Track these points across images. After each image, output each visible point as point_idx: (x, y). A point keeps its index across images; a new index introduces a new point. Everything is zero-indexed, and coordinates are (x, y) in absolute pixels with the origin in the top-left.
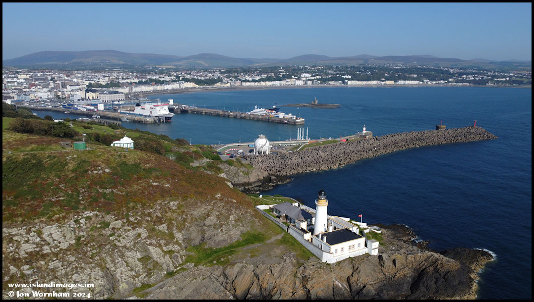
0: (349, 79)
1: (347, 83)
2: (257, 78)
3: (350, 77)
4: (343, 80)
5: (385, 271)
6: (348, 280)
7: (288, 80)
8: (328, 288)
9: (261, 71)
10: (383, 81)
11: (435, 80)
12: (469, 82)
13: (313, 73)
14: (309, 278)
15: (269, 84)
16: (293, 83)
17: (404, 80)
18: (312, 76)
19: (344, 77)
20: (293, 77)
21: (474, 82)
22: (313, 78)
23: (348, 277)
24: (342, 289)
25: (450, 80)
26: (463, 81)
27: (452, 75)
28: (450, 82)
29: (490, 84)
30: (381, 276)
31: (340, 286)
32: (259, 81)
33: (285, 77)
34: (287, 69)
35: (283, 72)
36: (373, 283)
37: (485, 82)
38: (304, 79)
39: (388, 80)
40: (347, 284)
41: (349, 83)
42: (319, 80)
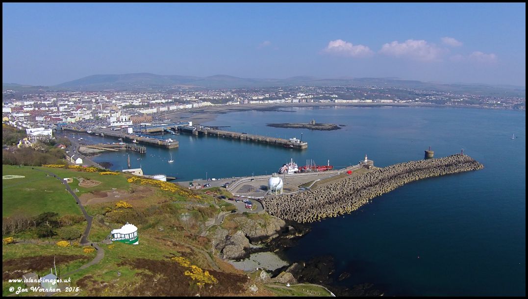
0: (336, 98)
1: (334, 102)
2: (261, 98)
3: (337, 96)
4: (331, 99)
7: (287, 99)
9: (264, 91)
10: (363, 100)
11: (405, 100)
12: (432, 101)
13: (306, 92)
15: (271, 102)
16: (290, 101)
18: (306, 95)
19: (332, 96)
20: (290, 96)
21: (436, 101)
22: (307, 97)
25: (417, 99)
26: (427, 101)
27: (418, 95)
28: (417, 101)
29: (448, 104)
32: (263, 100)
33: (284, 97)
34: (285, 89)
35: (282, 92)
37: (445, 102)
38: (300, 98)
39: (368, 99)
41: (336, 101)
42: (311, 99)
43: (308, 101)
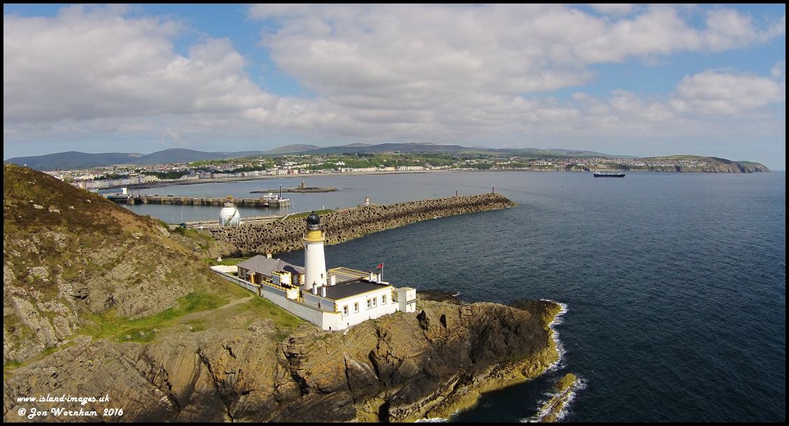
0: (342, 167)
3: (344, 164)
4: (336, 168)
5: (430, 336)
6: (372, 356)
7: (269, 170)
8: (338, 373)
10: (382, 168)
14: (301, 358)
16: (275, 172)
17: (405, 166)
18: (298, 164)
19: (337, 164)
20: (275, 166)
23: (372, 352)
24: (361, 371)
30: (425, 344)
31: (359, 367)
33: (265, 167)
34: (267, 158)
36: (415, 355)
38: (289, 167)
39: (388, 167)
40: (371, 364)
41: (343, 170)
42: (306, 169)
43: (301, 172)
